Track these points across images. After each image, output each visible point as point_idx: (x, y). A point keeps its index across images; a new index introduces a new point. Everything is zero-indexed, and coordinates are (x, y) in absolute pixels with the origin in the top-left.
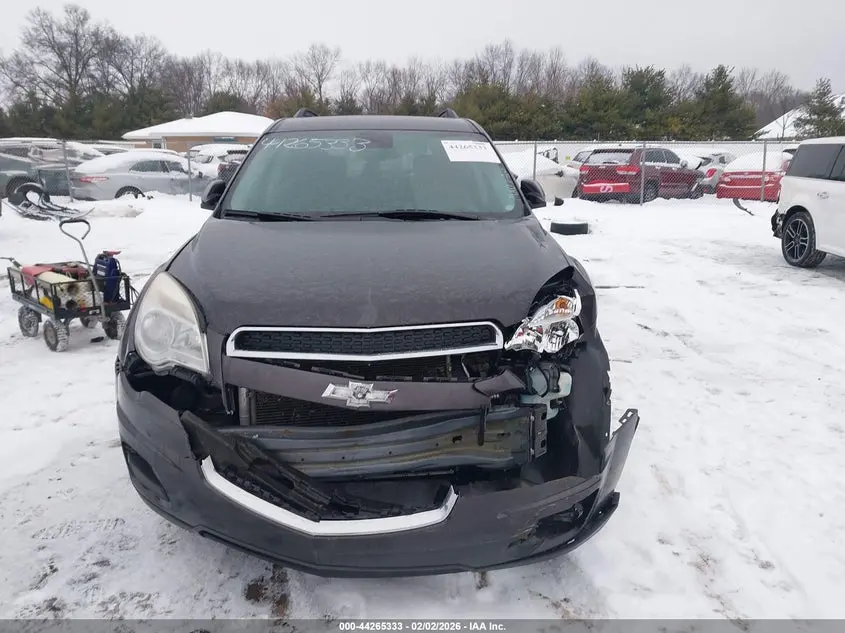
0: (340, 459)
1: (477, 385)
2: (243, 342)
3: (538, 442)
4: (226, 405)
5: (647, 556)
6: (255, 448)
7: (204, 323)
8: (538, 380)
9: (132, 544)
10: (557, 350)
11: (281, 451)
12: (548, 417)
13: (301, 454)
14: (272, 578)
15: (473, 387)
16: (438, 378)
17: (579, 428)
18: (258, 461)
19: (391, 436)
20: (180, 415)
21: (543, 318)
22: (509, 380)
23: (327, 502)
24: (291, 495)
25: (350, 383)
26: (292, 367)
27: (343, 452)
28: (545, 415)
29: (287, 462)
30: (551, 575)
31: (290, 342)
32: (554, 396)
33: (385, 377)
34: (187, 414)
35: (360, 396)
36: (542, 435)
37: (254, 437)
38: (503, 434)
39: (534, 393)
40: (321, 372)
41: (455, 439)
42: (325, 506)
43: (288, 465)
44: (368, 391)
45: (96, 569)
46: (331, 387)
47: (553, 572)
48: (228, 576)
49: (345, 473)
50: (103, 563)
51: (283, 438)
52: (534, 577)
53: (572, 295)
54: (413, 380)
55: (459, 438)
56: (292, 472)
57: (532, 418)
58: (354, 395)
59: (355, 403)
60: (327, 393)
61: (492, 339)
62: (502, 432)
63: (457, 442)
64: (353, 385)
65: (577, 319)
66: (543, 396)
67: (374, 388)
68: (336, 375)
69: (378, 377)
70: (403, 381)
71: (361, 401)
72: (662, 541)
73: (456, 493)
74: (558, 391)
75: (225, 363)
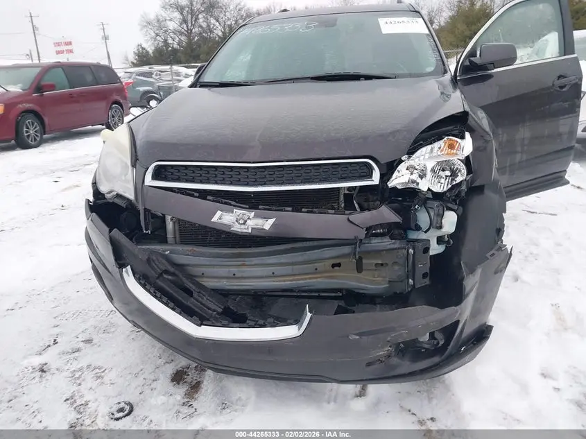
0: (232, 275)
1: (352, 218)
2: (159, 174)
3: (419, 274)
4: (143, 226)
5: (524, 388)
6: (164, 261)
7: (134, 158)
8: (423, 218)
9: (113, 330)
10: (445, 189)
11: (188, 265)
12: (432, 252)
13: (203, 270)
14: (196, 367)
15: (349, 220)
16: (316, 210)
17: (466, 264)
18: (166, 272)
19: (272, 259)
20: (110, 231)
21: (427, 157)
22: (386, 214)
23: (220, 310)
24: (190, 302)
25: (235, 210)
26: (192, 196)
27: (234, 270)
28: (426, 250)
29: (192, 275)
30: (425, 394)
31: (193, 175)
32: (439, 233)
33: (267, 207)
34: (115, 232)
35: (241, 222)
36: (423, 266)
37: (167, 253)
38: (382, 264)
39: (418, 228)
40: (213, 201)
41: (334, 266)
42: (218, 313)
43: (191, 277)
44: (249, 218)
45: (82, 345)
46: (219, 213)
47: (427, 391)
48: (164, 361)
49: (235, 288)
50: (89, 341)
51: (188, 255)
52: (409, 393)
53: (463, 137)
54: (293, 211)
55: (339, 265)
56: (193, 284)
57: (411, 251)
58: (237, 221)
59: (237, 228)
60: (215, 219)
61: (369, 175)
62: (380, 262)
63: (336, 268)
64: (238, 212)
65: (467, 161)
66: (426, 232)
67: (256, 216)
68: (226, 203)
69: (261, 207)
70: (282, 210)
71: (243, 226)
72: (544, 375)
73: (310, 312)
74: (440, 227)
75: (145, 191)
